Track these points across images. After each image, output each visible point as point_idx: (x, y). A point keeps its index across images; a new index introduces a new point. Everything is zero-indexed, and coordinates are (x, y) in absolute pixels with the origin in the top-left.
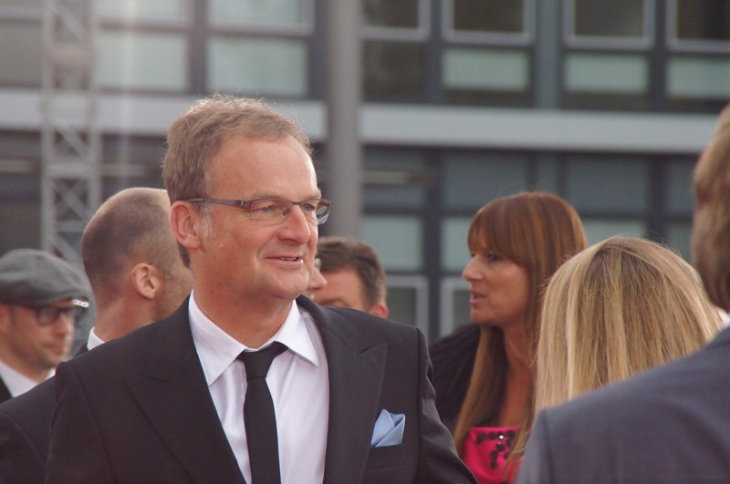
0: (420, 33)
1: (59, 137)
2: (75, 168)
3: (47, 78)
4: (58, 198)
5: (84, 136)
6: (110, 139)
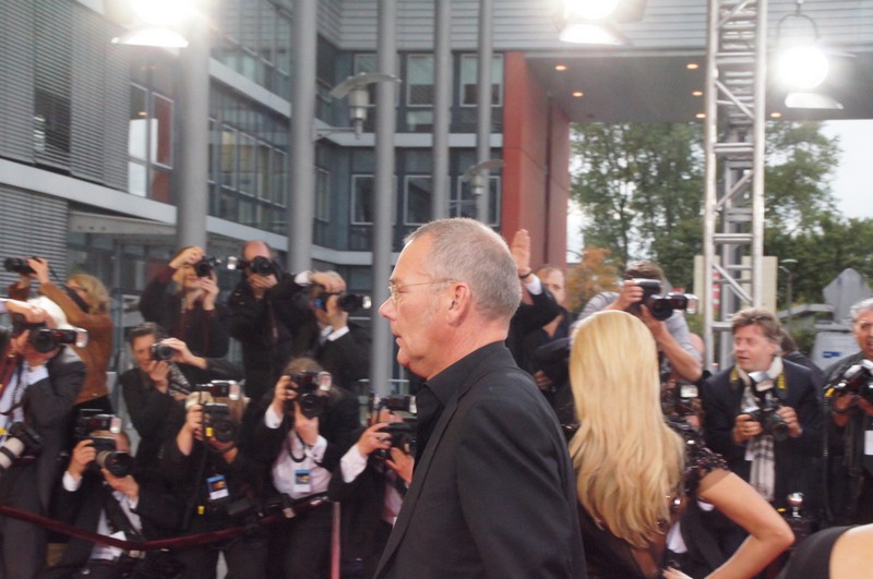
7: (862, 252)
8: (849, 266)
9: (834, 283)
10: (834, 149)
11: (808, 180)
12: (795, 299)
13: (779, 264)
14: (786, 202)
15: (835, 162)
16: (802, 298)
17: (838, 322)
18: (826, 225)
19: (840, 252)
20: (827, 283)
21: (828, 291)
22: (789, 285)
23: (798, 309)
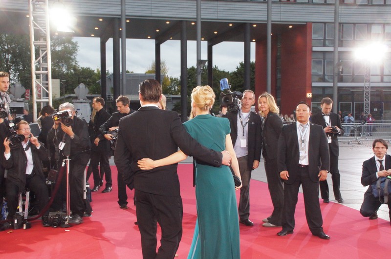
1: (366, 87)
2: (367, 90)
3: (365, 81)
4: (366, 94)
5: (369, 87)
6: (371, 87)
7: (85, 78)
8: (82, 82)
9: (77, 87)
10: (76, 46)
11: (69, 55)
12: (66, 93)
13: (60, 81)
14: (62, 62)
15: (77, 50)
16: (68, 92)
17: (79, 100)
18: (75, 70)
19: (79, 78)
20: (75, 88)
21: (75, 90)
22: (64, 88)
23: (67, 96)
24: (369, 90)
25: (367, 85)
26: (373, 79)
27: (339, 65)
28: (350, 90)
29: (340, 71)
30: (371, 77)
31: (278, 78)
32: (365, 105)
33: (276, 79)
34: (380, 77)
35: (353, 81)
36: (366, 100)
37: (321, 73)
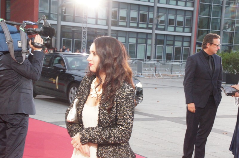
0: (117, 20)
1: (84, 28)
2: (85, 30)
3: (83, 22)
4: (83, 33)
5: (86, 28)
6: (88, 28)
24: (86, 30)
25: (84, 25)
26: (89, 21)
27: (62, 6)
28: (71, 29)
29: (63, 11)
30: (88, 19)
31: (7, 11)
32: (83, 43)
33: (6, 13)
34: (94, 20)
35: (74, 21)
36: (83, 38)
37: (47, 11)
